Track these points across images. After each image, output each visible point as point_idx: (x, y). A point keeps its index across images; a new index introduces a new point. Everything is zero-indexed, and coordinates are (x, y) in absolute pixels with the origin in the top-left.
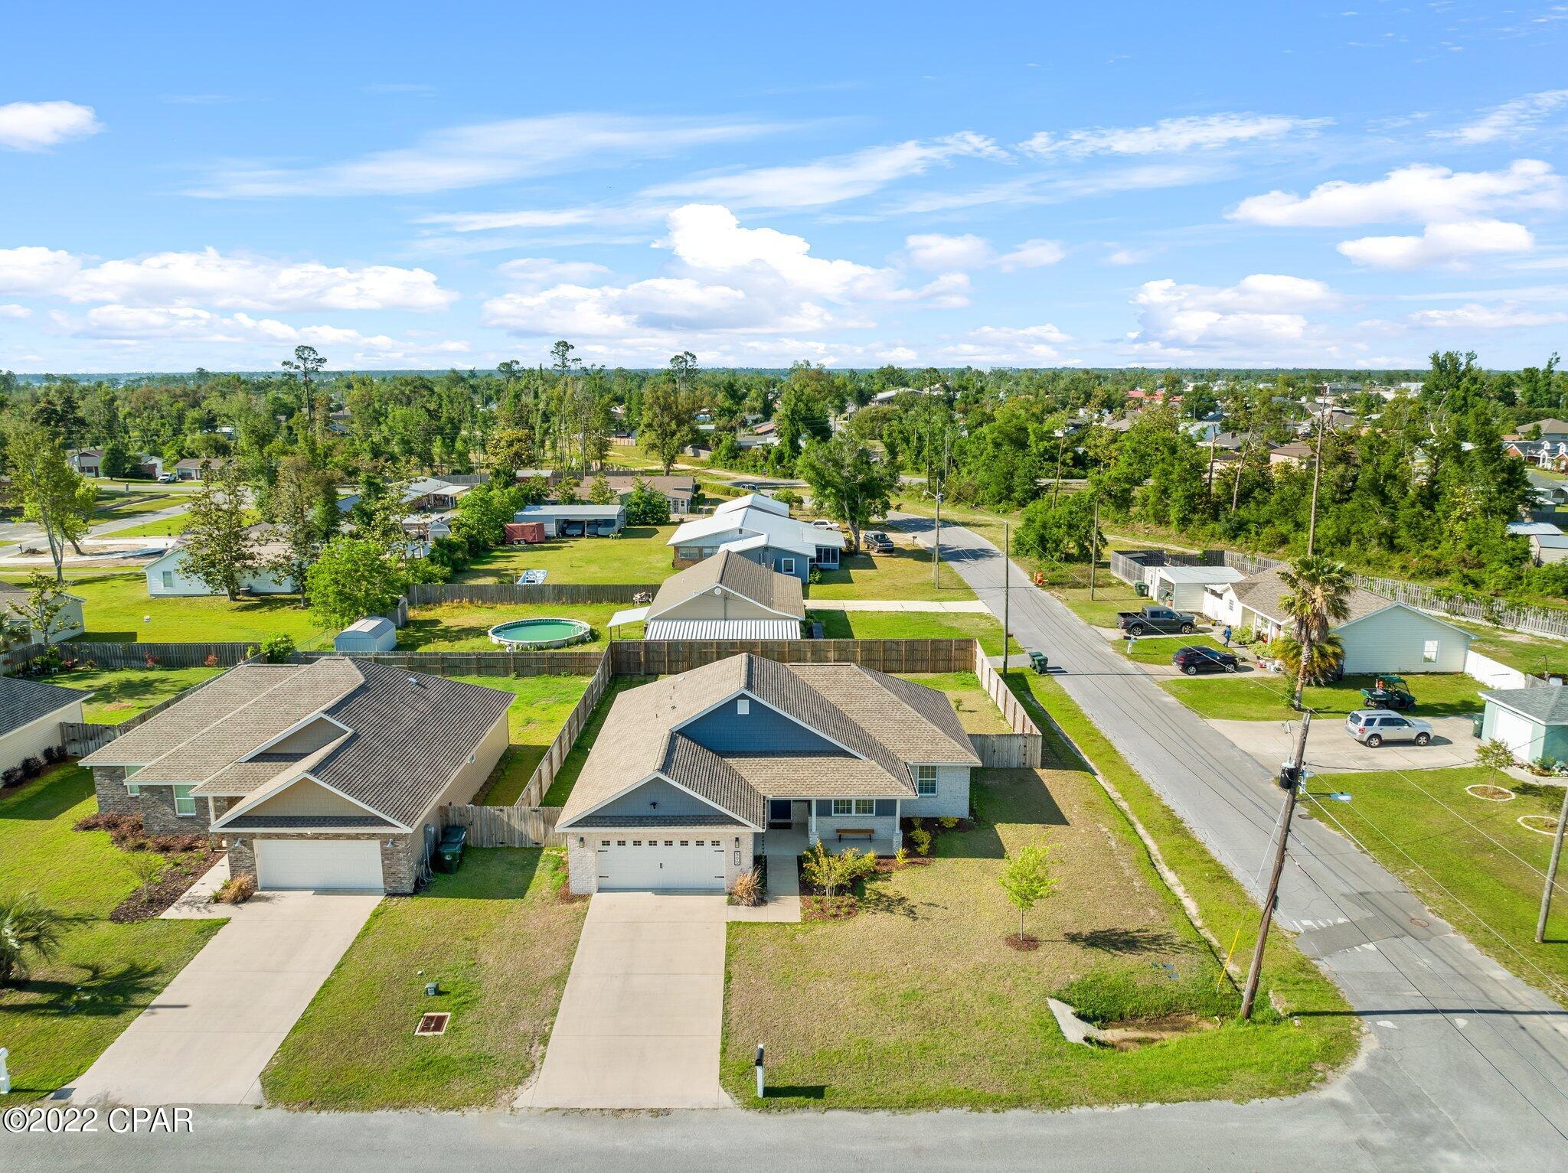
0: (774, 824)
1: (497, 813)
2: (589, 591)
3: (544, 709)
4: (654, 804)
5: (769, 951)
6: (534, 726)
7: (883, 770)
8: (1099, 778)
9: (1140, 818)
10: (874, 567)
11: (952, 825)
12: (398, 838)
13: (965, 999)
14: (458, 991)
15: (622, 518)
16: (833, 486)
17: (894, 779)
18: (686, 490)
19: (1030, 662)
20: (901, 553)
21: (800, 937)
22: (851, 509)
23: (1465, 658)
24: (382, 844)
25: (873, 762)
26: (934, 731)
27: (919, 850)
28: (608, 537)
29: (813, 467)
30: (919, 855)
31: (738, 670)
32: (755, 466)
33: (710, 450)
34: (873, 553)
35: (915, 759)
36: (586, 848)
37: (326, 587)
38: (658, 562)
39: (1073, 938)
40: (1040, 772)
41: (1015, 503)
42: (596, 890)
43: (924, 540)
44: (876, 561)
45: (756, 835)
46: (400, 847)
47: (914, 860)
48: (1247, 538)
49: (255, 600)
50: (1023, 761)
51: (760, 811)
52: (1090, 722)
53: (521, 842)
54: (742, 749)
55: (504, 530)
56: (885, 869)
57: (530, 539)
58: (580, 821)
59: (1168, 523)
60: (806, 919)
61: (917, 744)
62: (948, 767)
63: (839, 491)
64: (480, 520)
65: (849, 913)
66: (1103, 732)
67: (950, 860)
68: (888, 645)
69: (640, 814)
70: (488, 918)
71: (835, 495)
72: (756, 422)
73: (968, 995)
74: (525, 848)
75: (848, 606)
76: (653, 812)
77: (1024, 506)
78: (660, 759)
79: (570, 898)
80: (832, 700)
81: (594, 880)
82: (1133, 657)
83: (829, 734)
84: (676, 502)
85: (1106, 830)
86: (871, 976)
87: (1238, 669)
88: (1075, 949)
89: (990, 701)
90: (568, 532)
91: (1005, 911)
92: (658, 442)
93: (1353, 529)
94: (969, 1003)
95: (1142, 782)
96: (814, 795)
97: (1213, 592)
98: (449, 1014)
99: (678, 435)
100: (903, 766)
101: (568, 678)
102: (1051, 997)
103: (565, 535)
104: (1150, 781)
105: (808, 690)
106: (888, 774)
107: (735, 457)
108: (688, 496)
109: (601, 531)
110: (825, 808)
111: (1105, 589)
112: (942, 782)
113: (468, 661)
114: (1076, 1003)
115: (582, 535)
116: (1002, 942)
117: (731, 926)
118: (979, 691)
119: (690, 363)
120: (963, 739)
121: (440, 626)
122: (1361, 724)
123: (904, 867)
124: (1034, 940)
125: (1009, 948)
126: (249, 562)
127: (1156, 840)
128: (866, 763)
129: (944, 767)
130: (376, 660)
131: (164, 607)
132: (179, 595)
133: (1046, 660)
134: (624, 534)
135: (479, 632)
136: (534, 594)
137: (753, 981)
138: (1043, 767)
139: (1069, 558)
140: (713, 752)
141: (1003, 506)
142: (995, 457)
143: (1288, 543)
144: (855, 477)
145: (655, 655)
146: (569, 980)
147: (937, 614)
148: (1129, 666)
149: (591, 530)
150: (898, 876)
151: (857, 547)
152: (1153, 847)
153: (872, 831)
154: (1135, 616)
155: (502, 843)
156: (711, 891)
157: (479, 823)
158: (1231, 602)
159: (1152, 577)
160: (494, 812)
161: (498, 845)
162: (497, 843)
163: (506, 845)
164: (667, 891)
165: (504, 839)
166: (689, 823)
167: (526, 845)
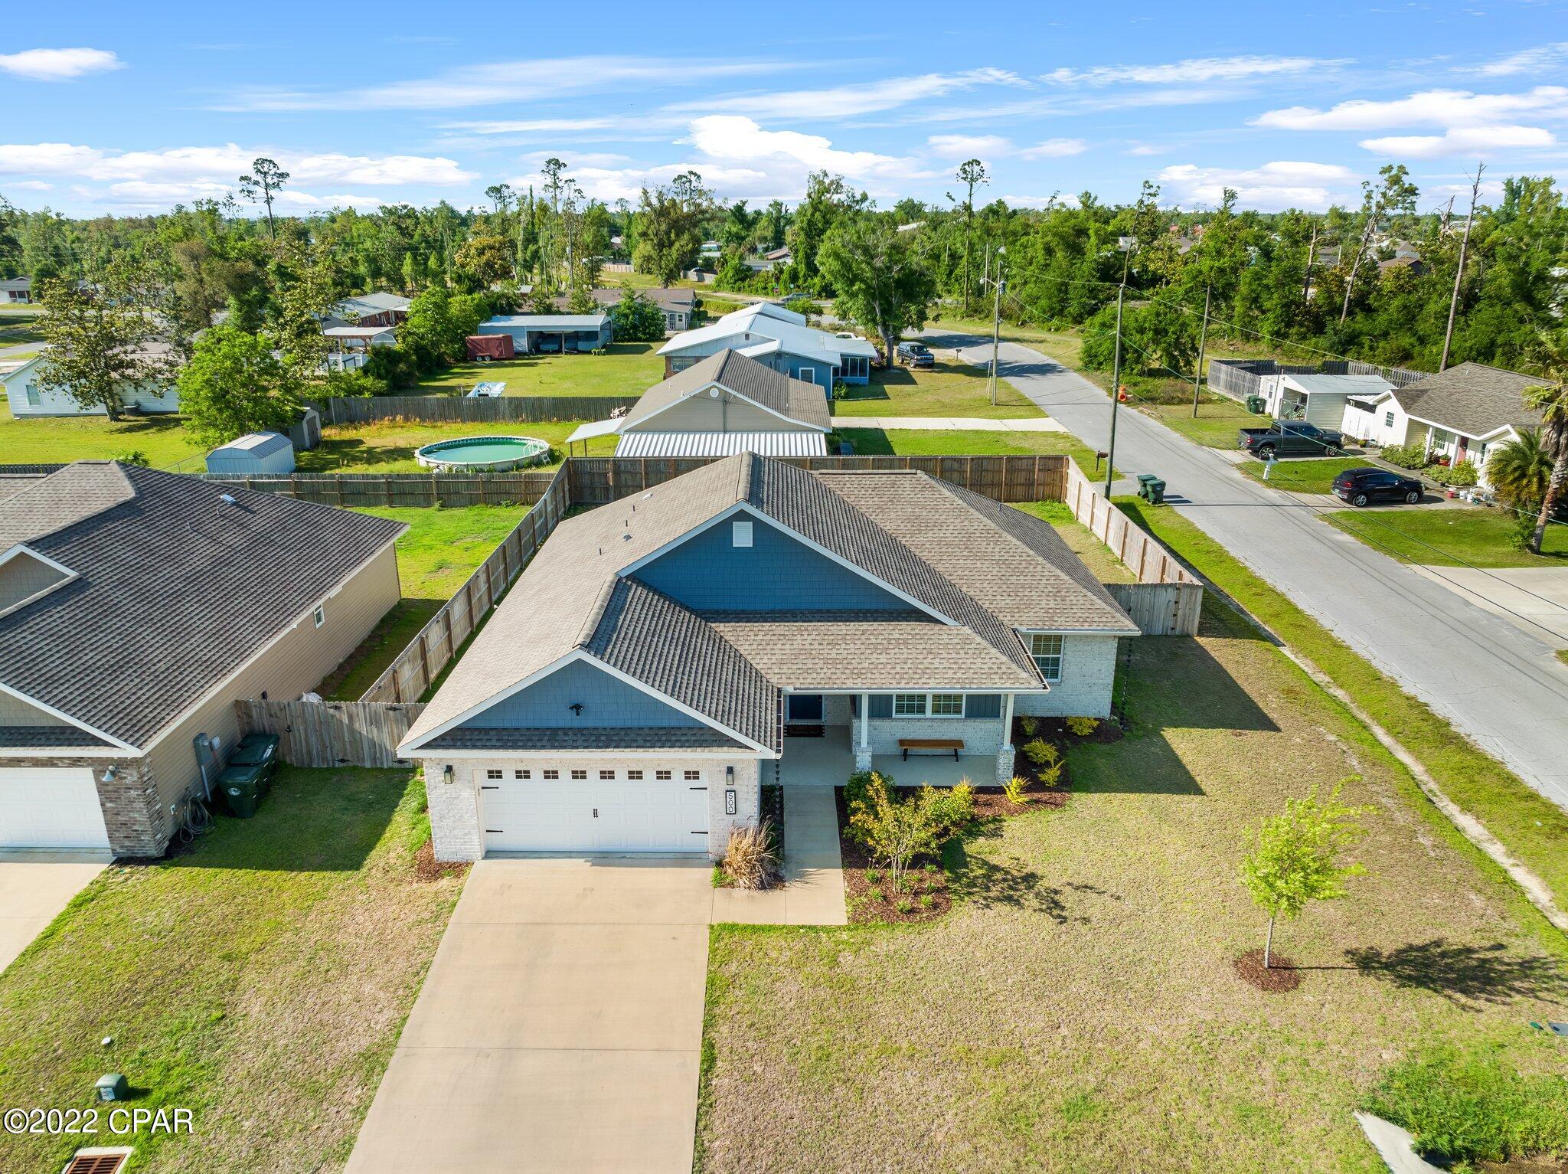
0: (795, 727)
1: (331, 711)
2: (555, 407)
3: (467, 549)
4: (577, 708)
5: (789, 989)
6: (447, 572)
7: (984, 643)
8: (1286, 651)
9: (1375, 717)
10: (913, 382)
11: (1087, 731)
12: (122, 764)
13: (1191, 1116)
14: (171, 1087)
15: (608, 333)
16: (862, 281)
17: (1004, 659)
18: (685, 304)
19: (1138, 488)
20: (944, 368)
21: (847, 958)
22: (883, 312)
24: (98, 774)
25: (967, 630)
26: (1057, 577)
27: (1043, 777)
28: (589, 353)
29: (837, 256)
30: (1041, 787)
31: (735, 476)
32: (765, 288)
33: (715, 273)
34: (910, 368)
35: (1028, 622)
36: (457, 784)
37: (197, 392)
38: (646, 377)
39: (1367, 962)
40: (1202, 641)
41: (1070, 319)
42: (480, 854)
43: (969, 356)
44: (915, 376)
45: (765, 764)
46: (129, 780)
47: (1037, 796)
48: (1359, 353)
49: (143, 420)
50: (1171, 624)
51: (771, 717)
52: (1246, 568)
53: (374, 759)
54: (740, 607)
55: (464, 344)
56: (989, 813)
57: (497, 354)
58: (443, 737)
59: (1257, 339)
60: (858, 919)
61: (1030, 598)
62: (1081, 637)
63: (869, 287)
64: (433, 329)
65: (935, 906)
66: (1270, 582)
67: (1097, 795)
68: (948, 464)
69: (553, 725)
70: (280, 910)
71: (865, 292)
72: (766, 250)
73: (1194, 1109)
74: (381, 769)
75: (885, 423)
76: (575, 721)
77: (1080, 323)
78: (588, 625)
79: (432, 869)
80: (888, 527)
81: (475, 838)
82: (1270, 483)
83: (891, 581)
84: (672, 317)
85: (1333, 738)
86: (994, 1058)
87: (1422, 499)
88: (1377, 989)
89: (1094, 539)
90: (543, 347)
91: (1216, 900)
92: (654, 254)
93: (1500, 340)
94: (1201, 1128)
95: (1357, 658)
96: (864, 686)
97: (1359, 405)
98: (128, 1151)
99: (677, 245)
100: (1011, 635)
101: (511, 508)
102: (1362, 1110)
103: (539, 351)
104: (1368, 656)
105: (850, 511)
106: (994, 651)
107: (743, 280)
108: (688, 309)
109: (581, 345)
110: (881, 706)
111: (1206, 406)
112: (1071, 660)
113: (376, 487)
114: (1411, 1119)
115: (558, 351)
116: (1229, 971)
117: (721, 932)
118: (1074, 526)
119: (694, 183)
120: (1101, 592)
121: (363, 448)
123: (1022, 809)
124: (1288, 967)
125: (1246, 986)
126: (130, 372)
127: (1418, 757)
128: (955, 631)
129: (1074, 637)
130: (253, 485)
131: (27, 429)
132: (50, 415)
133: (1163, 485)
134: (610, 350)
135: (406, 454)
136: (486, 409)
137: (758, 1068)
138: (1200, 634)
139: (1153, 373)
140: (692, 612)
141: (1055, 321)
142: (1047, 265)
143: (1412, 358)
144: (889, 269)
145: (629, 477)
146: (393, 1062)
147: (999, 433)
148: (1272, 494)
149: (569, 345)
150: (1013, 826)
151: (890, 359)
152: (1417, 769)
153: (959, 743)
154: (1270, 433)
155: (342, 761)
156: (685, 859)
157: (301, 728)
158: (1390, 415)
159: (1272, 387)
160: (325, 710)
161: (337, 764)
162: (334, 760)
163: (351, 764)
164: (604, 857)
165: (345, 754)
166: (641, 743)
167: (382, 764)
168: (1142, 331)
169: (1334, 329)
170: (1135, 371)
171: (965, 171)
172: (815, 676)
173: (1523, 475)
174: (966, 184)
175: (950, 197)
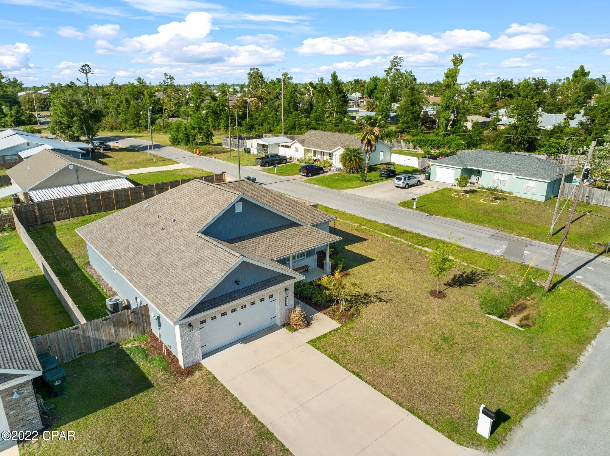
1: (73, 331)
4: (238, 282)
9: (380, 231)
12: (23, 385)
21: (353, 333)
23: (391, 157)
24: (5, 398)
25: (310, 226)
39: (450, 285)
41: (143, 127)
42: (202, 357)
46: (26, 393)
48: (255, 131)
53: (97, 347)
54: (239, 236)
58: (193, 310)
65: (356, 311)
67: (354, 269)
69: (228, 292)
74: (101, 351)
76: (236, 288)
85: (380, 238)
87: (324, 172)
93: (297, 123)
97: (283, 146)
102: (485, 314)
106: (321, 231)
117: (312, 344)
122: (403, 180)
124: (440, 292)
125: (439, 299)
127: (400, 238)
128: (307, 227)
133: (255, 179)
143: (272, 131)
147: (170, 171)
148: (284, 178)
152: (402, 240)
153: (306, 266)
154: (265, 159)
155: (80, 354)
156: (272, 329)
157: (56, 345)
158: (297, 148)
159: (252, 144)
160: (70, 332)
161: (77, 357)
162: (75, 355)
163: (84, 354)
164: (246, 339)
165: (82, 350)
166: (261, 288)
167: (101, 348)
168: (194, 128)
169: (246, 124)
170: (194, 144)
171: (83, 69)
172: (278, 253)
173: (351, 160)
174: (85, 75)
175: (79, 80)
